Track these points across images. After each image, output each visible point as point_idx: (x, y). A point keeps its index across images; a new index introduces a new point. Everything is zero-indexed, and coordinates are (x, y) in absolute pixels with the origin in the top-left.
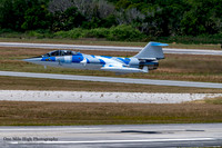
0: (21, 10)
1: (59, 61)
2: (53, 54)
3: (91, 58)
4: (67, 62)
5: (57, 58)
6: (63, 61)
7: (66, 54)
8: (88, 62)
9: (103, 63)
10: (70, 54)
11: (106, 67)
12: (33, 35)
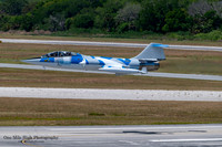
0: (162, 13)
1: (58, 62)
2: (52, 55)
3: (90, 59)
4: (66, 63)
5: (56, 59)
6: (62, 62)
7: (65, 55)
8: (87, 63)
9: (102, 64)
10: (69, 55)
11: (105, 68)
12: (173, 37)
